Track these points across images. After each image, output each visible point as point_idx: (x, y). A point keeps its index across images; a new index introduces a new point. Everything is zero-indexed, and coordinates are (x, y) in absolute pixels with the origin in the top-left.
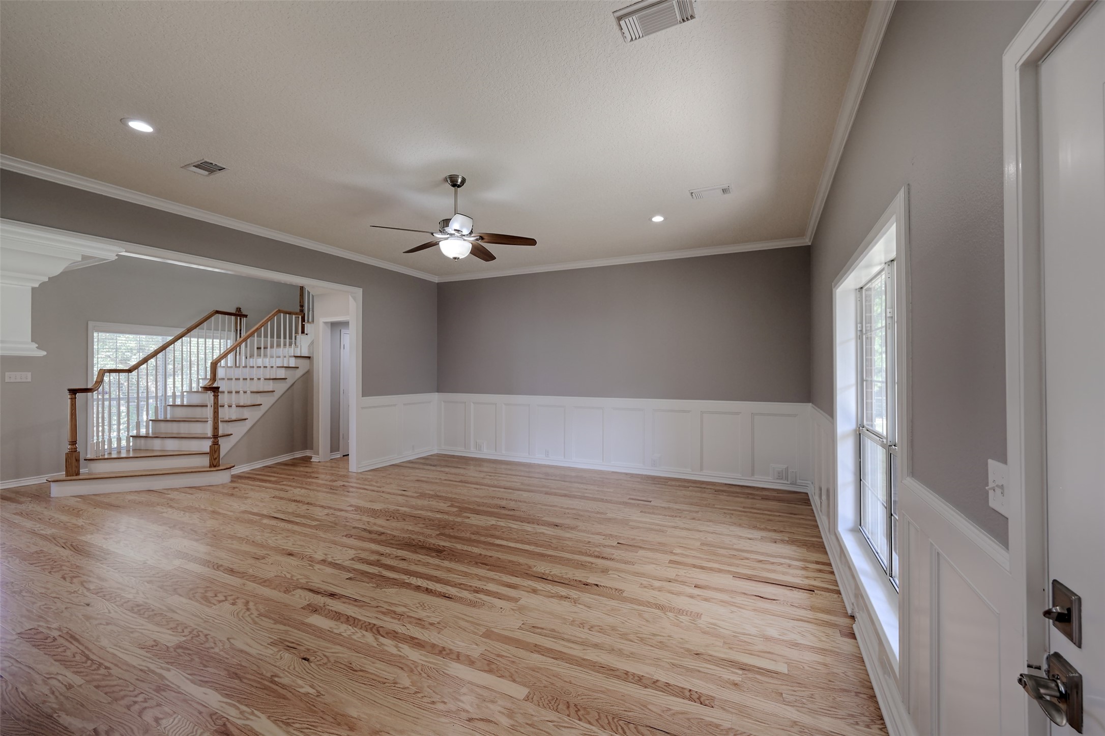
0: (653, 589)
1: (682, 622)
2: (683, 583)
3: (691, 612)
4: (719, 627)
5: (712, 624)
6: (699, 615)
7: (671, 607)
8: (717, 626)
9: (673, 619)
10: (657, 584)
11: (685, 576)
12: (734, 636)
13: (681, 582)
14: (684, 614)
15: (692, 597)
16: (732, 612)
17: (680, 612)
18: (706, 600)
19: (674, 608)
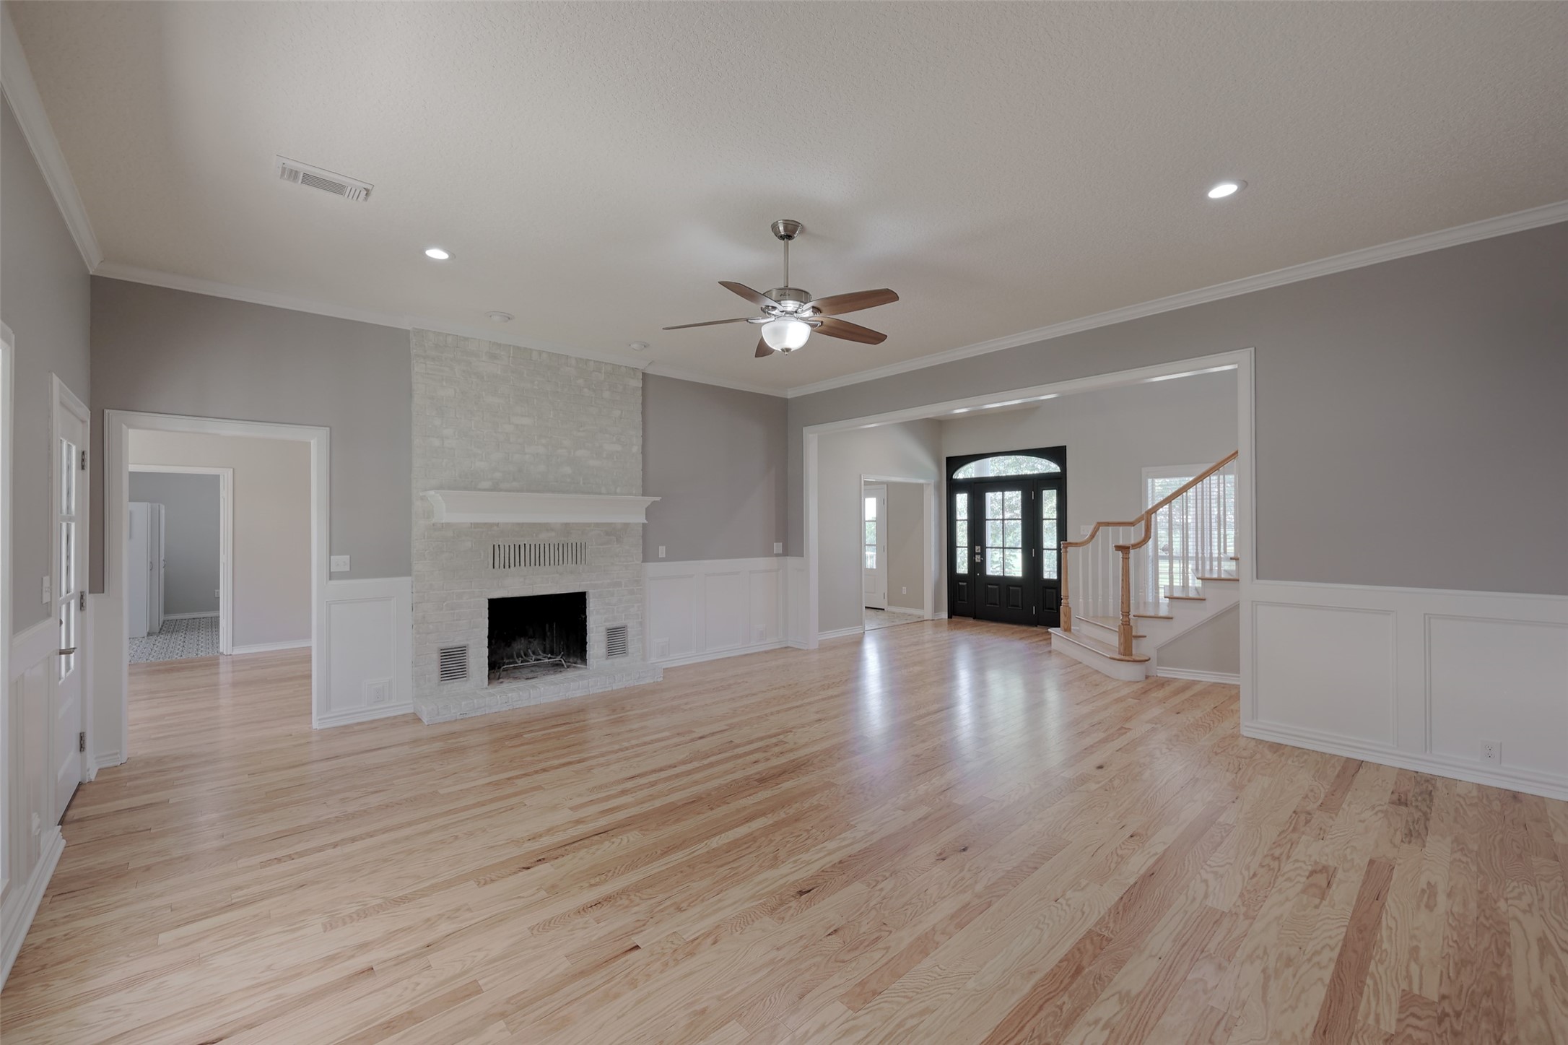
0: (441, 916)
1: (349, 904)
2: (400, 961)
3: (345, 924)
4: (284, 932)
5: (300, 928)
6: (329, 926)
7: (384, 911)
8: (287, 931)
9: (368, 899)
10: (445, 928)
11: (410, 977)
12: (253, 933)
13: (408, 960)
14: (355, 916)
15: (364, 947)
16: (269, 968)
17: (364, 914)
18: (331, 959)
19: (378, 912)
